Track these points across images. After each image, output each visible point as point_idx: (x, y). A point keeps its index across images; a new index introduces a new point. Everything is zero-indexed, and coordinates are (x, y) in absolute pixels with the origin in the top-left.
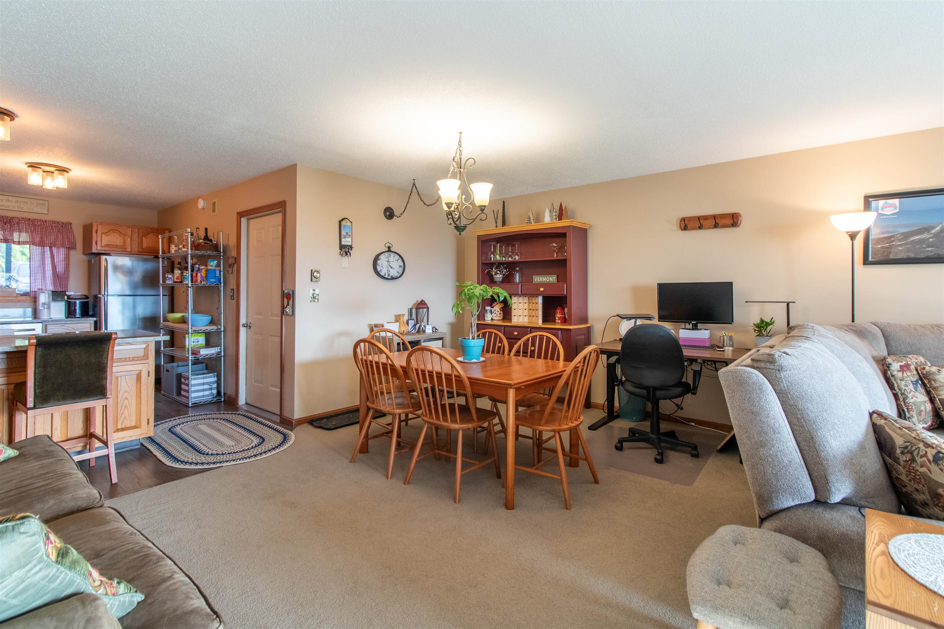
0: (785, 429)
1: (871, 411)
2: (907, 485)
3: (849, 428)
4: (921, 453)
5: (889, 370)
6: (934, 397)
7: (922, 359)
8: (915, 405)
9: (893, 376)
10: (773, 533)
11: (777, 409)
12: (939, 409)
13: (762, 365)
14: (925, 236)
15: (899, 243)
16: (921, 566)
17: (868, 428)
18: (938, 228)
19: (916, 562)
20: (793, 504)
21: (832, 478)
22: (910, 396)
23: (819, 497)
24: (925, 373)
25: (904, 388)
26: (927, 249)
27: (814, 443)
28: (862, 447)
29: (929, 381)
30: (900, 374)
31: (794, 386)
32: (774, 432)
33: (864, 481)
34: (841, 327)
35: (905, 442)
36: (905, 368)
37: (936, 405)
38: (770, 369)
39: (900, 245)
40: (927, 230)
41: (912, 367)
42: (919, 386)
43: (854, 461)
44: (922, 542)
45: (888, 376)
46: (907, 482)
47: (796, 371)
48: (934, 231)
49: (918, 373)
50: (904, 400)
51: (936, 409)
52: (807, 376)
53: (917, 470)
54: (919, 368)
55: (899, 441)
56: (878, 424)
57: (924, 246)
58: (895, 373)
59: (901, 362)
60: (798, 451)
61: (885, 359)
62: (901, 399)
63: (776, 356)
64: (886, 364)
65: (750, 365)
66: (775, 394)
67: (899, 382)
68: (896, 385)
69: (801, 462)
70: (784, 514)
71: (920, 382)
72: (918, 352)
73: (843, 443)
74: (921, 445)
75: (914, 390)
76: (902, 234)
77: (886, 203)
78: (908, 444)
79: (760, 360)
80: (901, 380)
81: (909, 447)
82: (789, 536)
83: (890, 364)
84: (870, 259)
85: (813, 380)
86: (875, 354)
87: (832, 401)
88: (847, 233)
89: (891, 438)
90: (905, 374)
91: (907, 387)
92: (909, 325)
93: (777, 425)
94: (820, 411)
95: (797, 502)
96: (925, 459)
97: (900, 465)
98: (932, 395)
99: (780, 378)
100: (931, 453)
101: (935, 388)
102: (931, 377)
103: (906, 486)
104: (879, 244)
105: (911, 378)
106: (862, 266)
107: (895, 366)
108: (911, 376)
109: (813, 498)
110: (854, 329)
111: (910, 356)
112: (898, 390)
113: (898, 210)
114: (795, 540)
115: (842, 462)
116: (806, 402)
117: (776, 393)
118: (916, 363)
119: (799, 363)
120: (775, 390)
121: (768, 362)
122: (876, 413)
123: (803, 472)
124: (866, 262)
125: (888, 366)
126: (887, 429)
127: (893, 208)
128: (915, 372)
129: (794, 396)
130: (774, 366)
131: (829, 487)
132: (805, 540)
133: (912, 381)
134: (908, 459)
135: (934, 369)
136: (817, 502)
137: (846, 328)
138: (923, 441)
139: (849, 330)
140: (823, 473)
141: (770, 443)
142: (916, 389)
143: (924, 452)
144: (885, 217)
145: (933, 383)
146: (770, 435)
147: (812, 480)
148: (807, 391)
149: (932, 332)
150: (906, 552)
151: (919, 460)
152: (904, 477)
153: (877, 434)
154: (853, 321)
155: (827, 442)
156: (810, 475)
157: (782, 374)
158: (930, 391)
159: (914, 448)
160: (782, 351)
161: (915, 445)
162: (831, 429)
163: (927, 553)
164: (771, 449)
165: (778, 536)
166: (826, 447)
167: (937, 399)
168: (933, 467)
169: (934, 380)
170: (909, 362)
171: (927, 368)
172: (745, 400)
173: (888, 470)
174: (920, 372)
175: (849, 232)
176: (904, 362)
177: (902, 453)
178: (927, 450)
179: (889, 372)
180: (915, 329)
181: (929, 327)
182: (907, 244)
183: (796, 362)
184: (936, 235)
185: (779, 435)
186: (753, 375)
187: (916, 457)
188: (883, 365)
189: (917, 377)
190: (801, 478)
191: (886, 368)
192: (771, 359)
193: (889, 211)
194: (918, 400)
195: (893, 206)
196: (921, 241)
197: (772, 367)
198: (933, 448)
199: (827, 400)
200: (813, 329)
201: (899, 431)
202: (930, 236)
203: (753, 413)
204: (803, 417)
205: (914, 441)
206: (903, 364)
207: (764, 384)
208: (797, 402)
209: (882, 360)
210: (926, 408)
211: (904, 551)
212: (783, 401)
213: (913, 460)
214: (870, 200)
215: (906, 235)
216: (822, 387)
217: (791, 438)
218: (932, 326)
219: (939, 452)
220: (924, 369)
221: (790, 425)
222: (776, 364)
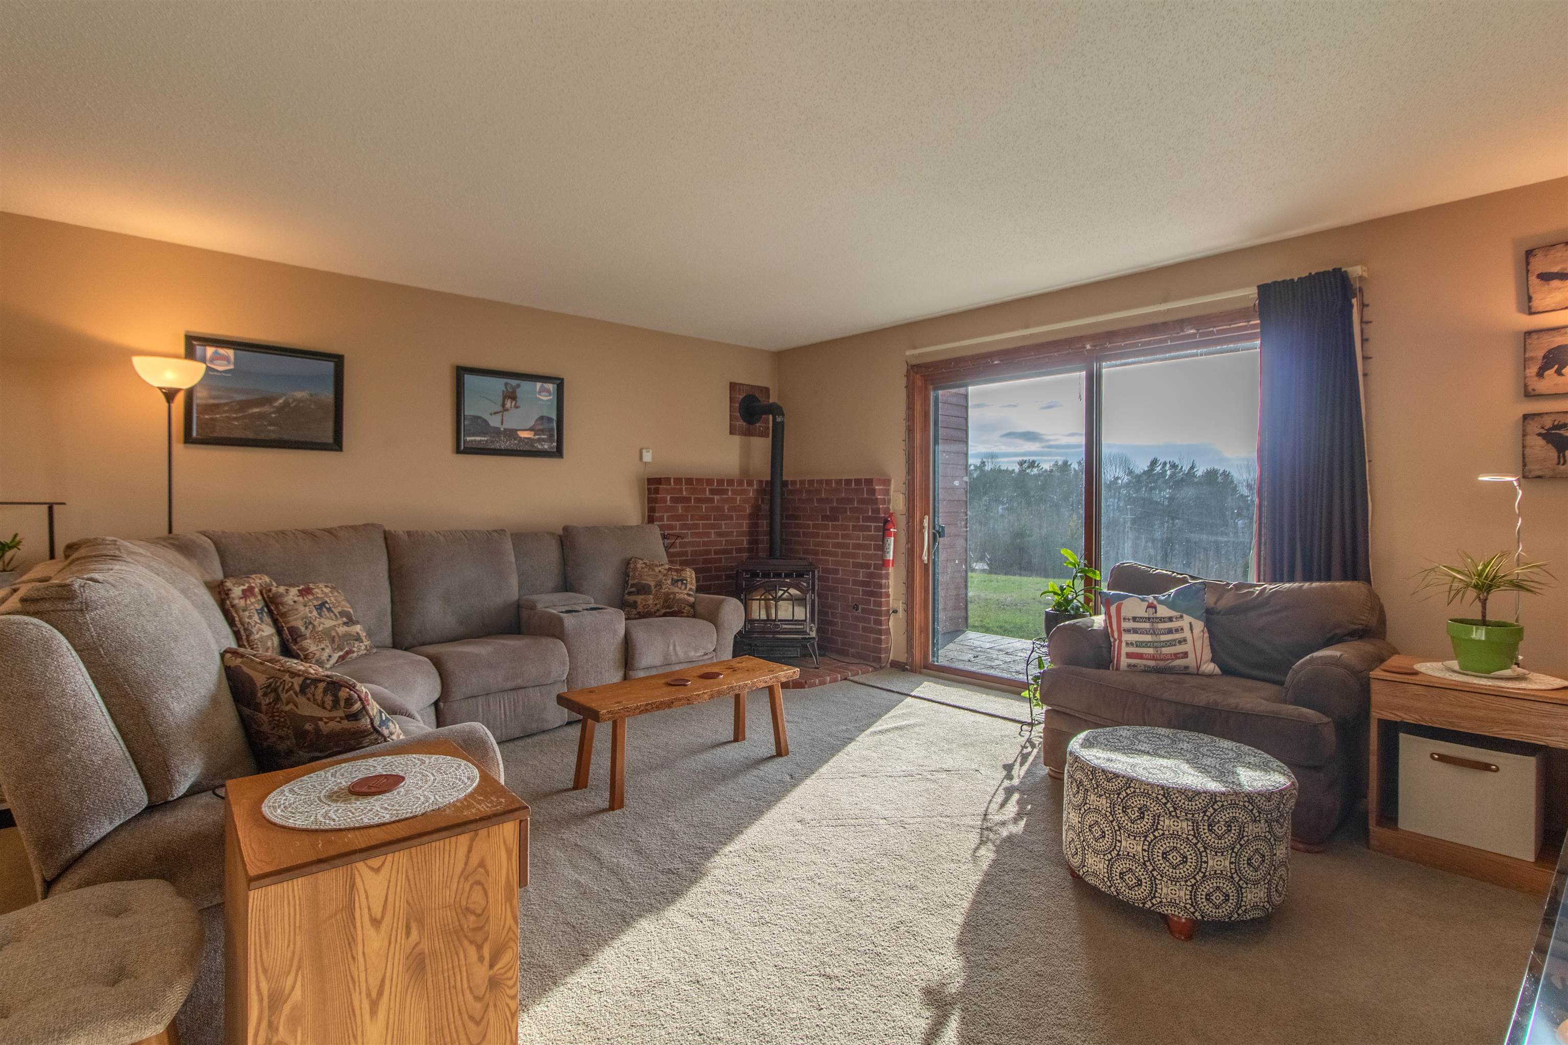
0: (96, 708)
1: (222, 652)
2: (269, 735)
3: (198, 679)
4: (287, 687)
5: (228, 598)
6: (282, 627)
7: (267, 579)
8: (261, 642)
9: (233, 606)
10: (76, 892)
11: (81, 677)
12: (288, 641)
13: (47, 606)
14: (266, 409)
15: (234, 416)
16: (299, 812)
17: (220, 675)
18: (281, 401)
19: (293, 811)
20: (110, 828)
21: (175, 761)
22: (254, 630)
23: (154, 798)
24: (271, 596)
25: (247, 620)
26: (269, 428)
27: (146, 716)
28: (214, 701)
29: (277, 608)
30: (242, 602)
31: (109, 632)
32: (76, 719)
33: (219, 750)
34: (156, 541)
35: (268, 679)
36: (248, 593)
37: (285, 636)
38: (63, 611)
39: (235, 419)
40: (268, 400)
41: (257, 590)
42: (265, 614)
43: (205, 725)
44: (296, 789)
45: (226, 607)
46: (269, 731)
47: (113, 607)
48: (276, 404)
49: (264, 598)
50: (248, 637)
51: (284, 642)
52: (132, 613)
53: (282, 711)
54: (264, 591)
55: (260, 680)
56: (232, 666)
57: (266, 423)
58: (236, 602)
59: (244, 585)
60: (119, 738)
61: (222, 583)
62: (244, 637)
63: (76, 586)
64: (224, 591)
65: (20, 610)
66: (74, 653)
67: (241, 613)
68: (237, 619)
69: (124, 754)
70: (94, 852)
71: (266, 609)
72: (260, 570)
73: (190, 702)
74: (287, 677)
75: (259, 621)
76: (239, 402)
77: (216, 353)
78: (271, 680)
79: (42, 599)
80: (244, 611)
81: (273, 684)
82: (106, 881)
83: (230, 590)
84: (194, 434)
85: (142, 618)
86: (208, 578)
87: (173, 645)
88: (160, 389)
89: (251, 679)
90: (248, 602)
91: (251, 619)
92: (250, 534)
93: (80, 706)
94: (155, 665)
95: (117, 823)
96: (291, 692)
97: (261, 712)
98: (279, 625)
99: (84, 623)
100: (297, 682)
101: (283, 614)
102: (279, 600)
103: (268, 738)
104: (207, 414)
105: (256, 605)
106: (182, 445)
107: (237, 591)
108: (256, 603)
109: (145, 803)
110: (176, 543)
111: (253, 576)
112: (239, 626)
113: (232, 367)
114: (119, 883)
115: (189, 730)
116: (132, 654)
117: (76, 650)
118: (261, 585)
119: (117, 593)
120: (74, 646)
121: (60, 599)
122: (228, 652)
123: (130, 769)
124: (188, 439)
125: (227, 593)
126: (245, 669)
127: (226, 363)
128: (260, 597)
129: (111, 649)
130: (72, 604)
131: (171, 775)
132: (134, 876)
133: (257, 610)
134: (271, 700)
135: (282, 589)
136: (151, 808)
137: (164, 543)
138: (288, 671)
139: (168, 545)
140: (161, 759)
141: (67, 741)
142: (261, 619)
143: (290, 684)
144: (215, 373)
145: (281, 607)
146: (67, 726)
147: (142, 777)
148: (133, 636)
149: (277, 541)
150: (282, 806)
151: (284, 696)
152: (266, 728)
153: (231, 680)
154: (170, 531)
155: (168, 708)
156: (140, 770)
157: (87, 615)
158: (277, 620)
159: (278, 684)
160: (85, 576)
161: (280, 679)
162: (173, 687)
163: (303, 797)
164: (69, 750)
165: (87, 892)
166: (165, 717)
167: (285, 628)
168: (301, 700)
169: (282, 604)
170: (253, 585)
171: (274, 589)
172: (12, 676)
173: (246, 723)
174: (265, 596)
175: (164, 388)
176: (247, 585)
177: (265, 695)
178: (293, 680)
179: (228, 602)
180: (258, 538)
181: (273, 534)
182: (244, 417)
183: (113, 592)
184: (280, 410)
185: (84, 721)
186: (31, 627)
187: (280, 693)
188: (220, 593)
189: (262, 604)
190: (124, 780)
191: (223, 596)
192: (66, 594)
193: (221, 366)
194: (264, 634)
195: (226, 359)
196: (261, 416)
197: (69, 607)
198: (299, 676)
199: (164, 645)
200: (115, 545)
201: (260, 667)
202: (272, 410)
203: (30, 696)
204: (126, 680)
205: (279, 674)
206: (245, 587)
207: (53, 638)
208: (117, 658)
209: (219, 586)
210: (273, 644)
211: (279, 806)
212: (90, 662)
213: (278, 699)
214: (195, 343)
215: (244, 405)
216: (156, 627)
217: (106, 720)
218: (276, 533)
219: (307, 678)
220: (270, 590)
221: (103, 700)
222: (76, 601)
